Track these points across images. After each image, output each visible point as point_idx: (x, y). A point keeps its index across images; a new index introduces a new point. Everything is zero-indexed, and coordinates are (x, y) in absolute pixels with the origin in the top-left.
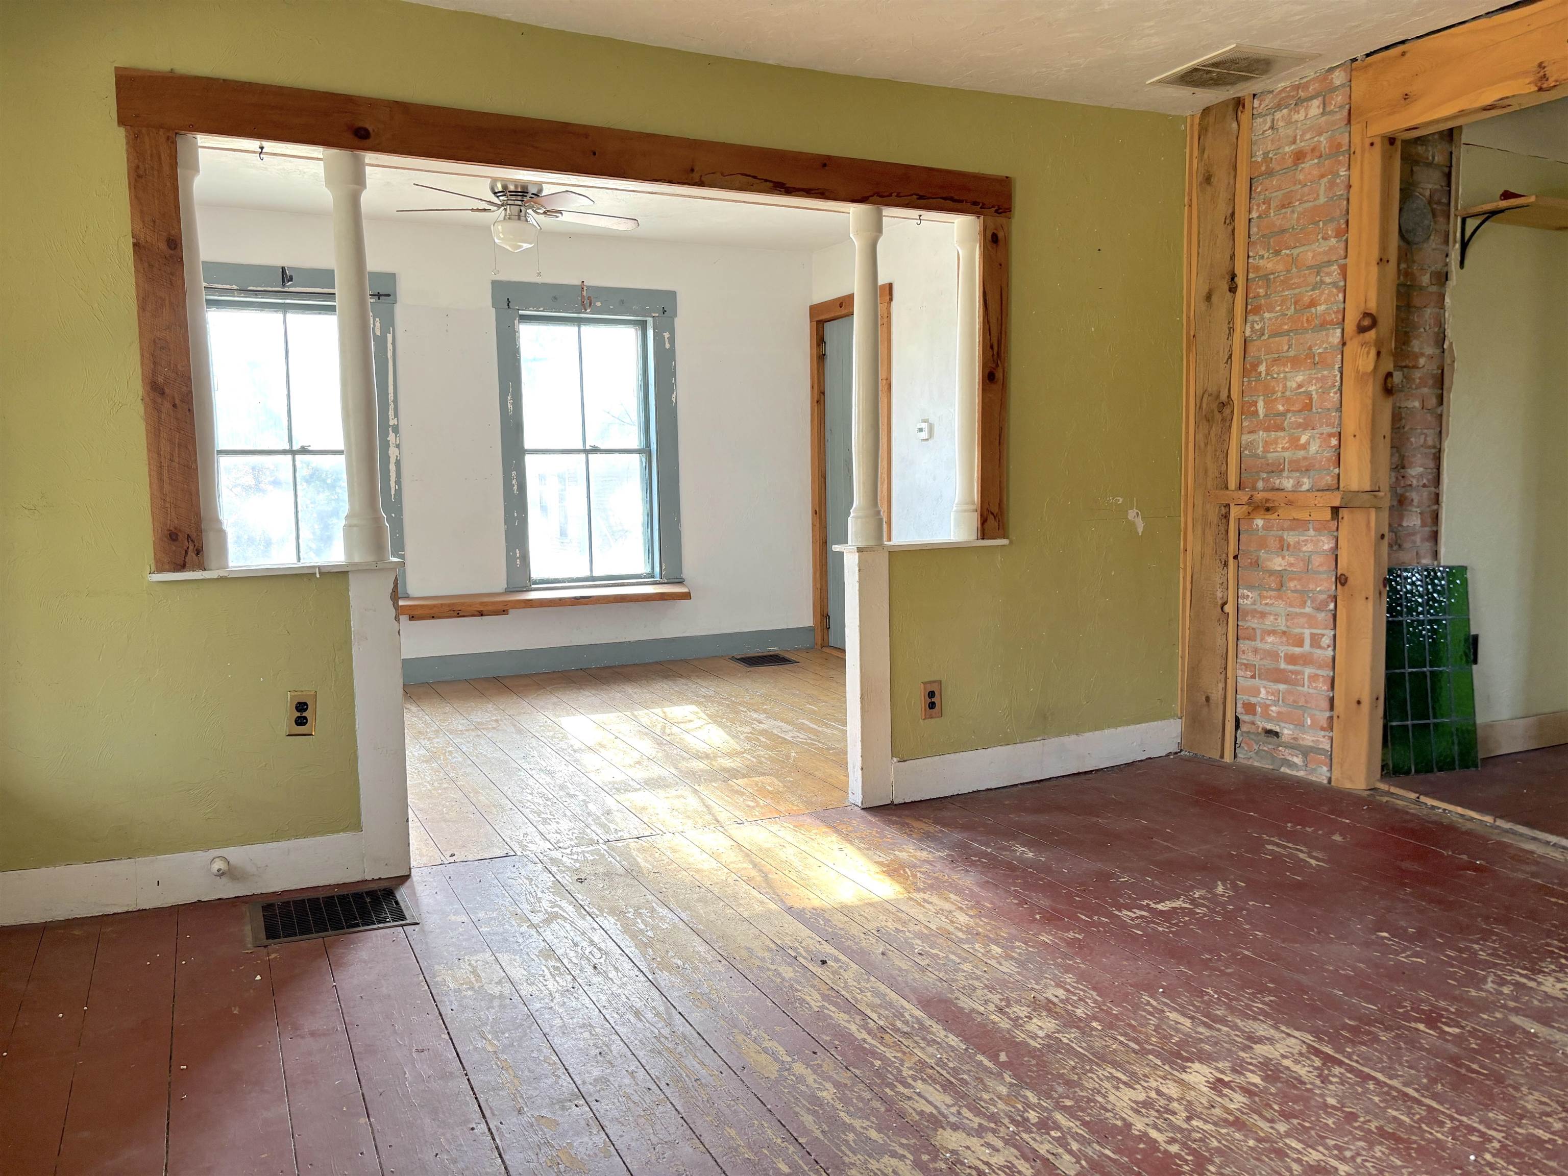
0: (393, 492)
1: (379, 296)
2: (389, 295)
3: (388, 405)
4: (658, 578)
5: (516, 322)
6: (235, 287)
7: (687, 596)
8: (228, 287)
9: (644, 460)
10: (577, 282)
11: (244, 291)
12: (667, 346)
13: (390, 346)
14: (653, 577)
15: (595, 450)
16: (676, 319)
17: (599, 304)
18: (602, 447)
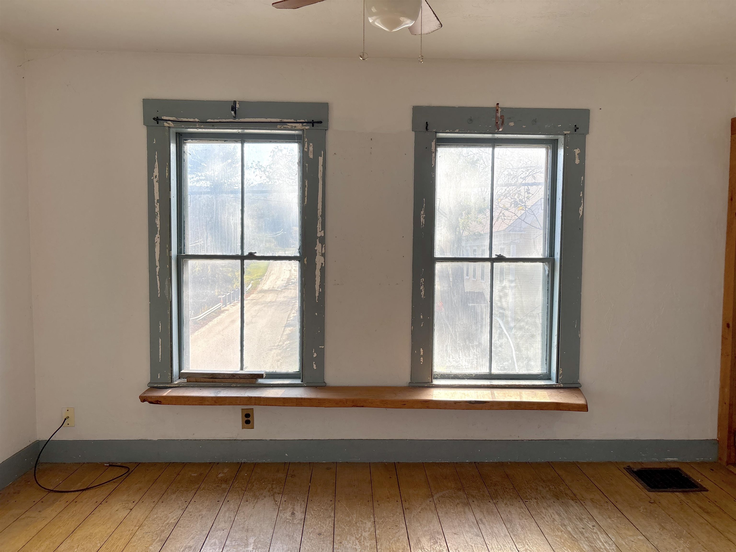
0: (317, 294)
1: (313, 123)
2: (321, 122)
3: (317, 219)
4: (553, 382)
5: (433, 144)
6: (197, 120)
7: (584, 408)
8: (192, 120)
9: (547, 268)
10: (492, 104)
11: (204, 123)
12: (577, 161)
13: (321, 168)
14: (550, 379)
15: (501, 259)
16: (588, 137)
17: (512, 124)
18: (507, 256)
